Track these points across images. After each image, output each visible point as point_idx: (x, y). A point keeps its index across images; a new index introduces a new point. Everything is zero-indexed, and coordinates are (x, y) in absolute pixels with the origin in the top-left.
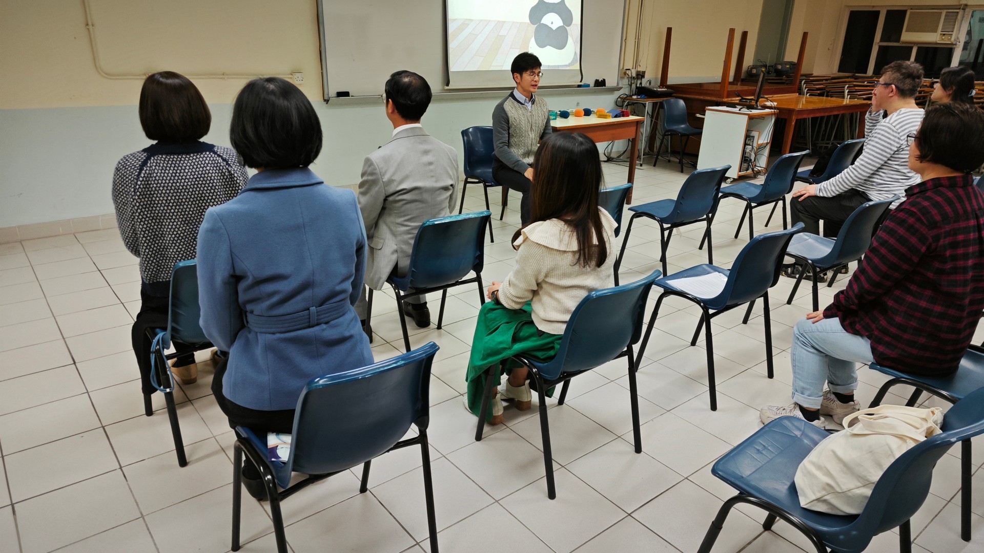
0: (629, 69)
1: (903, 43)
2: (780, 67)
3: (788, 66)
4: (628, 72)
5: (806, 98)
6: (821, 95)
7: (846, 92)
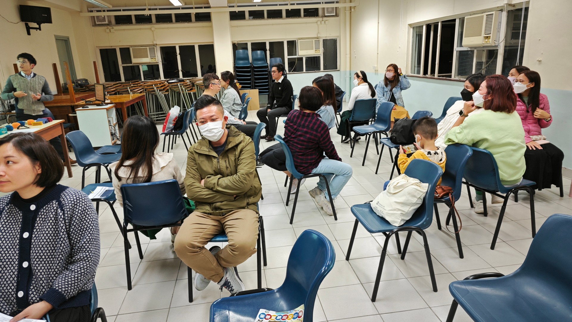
1: (134, 64)
2: (80, 82)
3: (84, 81)
5: (108, 97)
6: (115, 94)
7: (129, 90)
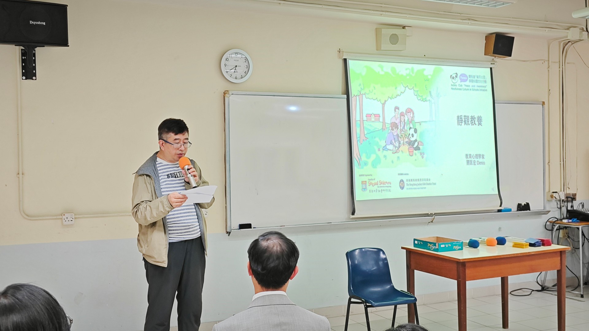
0: (556, 192)
4: (555, 195)
